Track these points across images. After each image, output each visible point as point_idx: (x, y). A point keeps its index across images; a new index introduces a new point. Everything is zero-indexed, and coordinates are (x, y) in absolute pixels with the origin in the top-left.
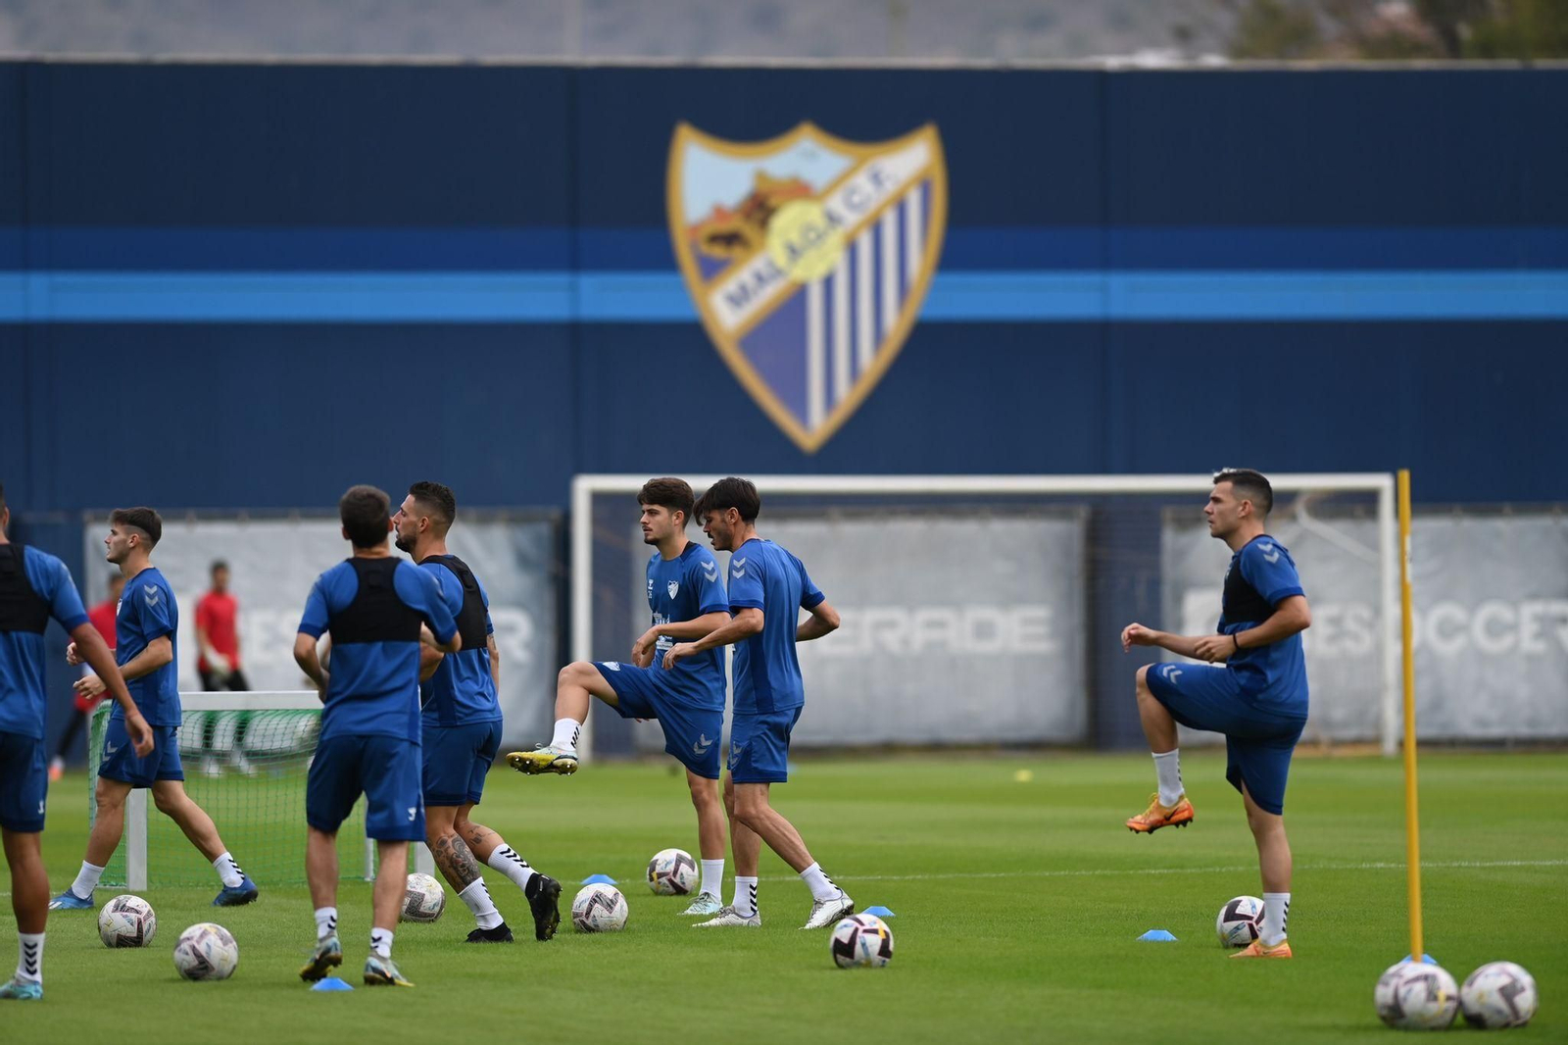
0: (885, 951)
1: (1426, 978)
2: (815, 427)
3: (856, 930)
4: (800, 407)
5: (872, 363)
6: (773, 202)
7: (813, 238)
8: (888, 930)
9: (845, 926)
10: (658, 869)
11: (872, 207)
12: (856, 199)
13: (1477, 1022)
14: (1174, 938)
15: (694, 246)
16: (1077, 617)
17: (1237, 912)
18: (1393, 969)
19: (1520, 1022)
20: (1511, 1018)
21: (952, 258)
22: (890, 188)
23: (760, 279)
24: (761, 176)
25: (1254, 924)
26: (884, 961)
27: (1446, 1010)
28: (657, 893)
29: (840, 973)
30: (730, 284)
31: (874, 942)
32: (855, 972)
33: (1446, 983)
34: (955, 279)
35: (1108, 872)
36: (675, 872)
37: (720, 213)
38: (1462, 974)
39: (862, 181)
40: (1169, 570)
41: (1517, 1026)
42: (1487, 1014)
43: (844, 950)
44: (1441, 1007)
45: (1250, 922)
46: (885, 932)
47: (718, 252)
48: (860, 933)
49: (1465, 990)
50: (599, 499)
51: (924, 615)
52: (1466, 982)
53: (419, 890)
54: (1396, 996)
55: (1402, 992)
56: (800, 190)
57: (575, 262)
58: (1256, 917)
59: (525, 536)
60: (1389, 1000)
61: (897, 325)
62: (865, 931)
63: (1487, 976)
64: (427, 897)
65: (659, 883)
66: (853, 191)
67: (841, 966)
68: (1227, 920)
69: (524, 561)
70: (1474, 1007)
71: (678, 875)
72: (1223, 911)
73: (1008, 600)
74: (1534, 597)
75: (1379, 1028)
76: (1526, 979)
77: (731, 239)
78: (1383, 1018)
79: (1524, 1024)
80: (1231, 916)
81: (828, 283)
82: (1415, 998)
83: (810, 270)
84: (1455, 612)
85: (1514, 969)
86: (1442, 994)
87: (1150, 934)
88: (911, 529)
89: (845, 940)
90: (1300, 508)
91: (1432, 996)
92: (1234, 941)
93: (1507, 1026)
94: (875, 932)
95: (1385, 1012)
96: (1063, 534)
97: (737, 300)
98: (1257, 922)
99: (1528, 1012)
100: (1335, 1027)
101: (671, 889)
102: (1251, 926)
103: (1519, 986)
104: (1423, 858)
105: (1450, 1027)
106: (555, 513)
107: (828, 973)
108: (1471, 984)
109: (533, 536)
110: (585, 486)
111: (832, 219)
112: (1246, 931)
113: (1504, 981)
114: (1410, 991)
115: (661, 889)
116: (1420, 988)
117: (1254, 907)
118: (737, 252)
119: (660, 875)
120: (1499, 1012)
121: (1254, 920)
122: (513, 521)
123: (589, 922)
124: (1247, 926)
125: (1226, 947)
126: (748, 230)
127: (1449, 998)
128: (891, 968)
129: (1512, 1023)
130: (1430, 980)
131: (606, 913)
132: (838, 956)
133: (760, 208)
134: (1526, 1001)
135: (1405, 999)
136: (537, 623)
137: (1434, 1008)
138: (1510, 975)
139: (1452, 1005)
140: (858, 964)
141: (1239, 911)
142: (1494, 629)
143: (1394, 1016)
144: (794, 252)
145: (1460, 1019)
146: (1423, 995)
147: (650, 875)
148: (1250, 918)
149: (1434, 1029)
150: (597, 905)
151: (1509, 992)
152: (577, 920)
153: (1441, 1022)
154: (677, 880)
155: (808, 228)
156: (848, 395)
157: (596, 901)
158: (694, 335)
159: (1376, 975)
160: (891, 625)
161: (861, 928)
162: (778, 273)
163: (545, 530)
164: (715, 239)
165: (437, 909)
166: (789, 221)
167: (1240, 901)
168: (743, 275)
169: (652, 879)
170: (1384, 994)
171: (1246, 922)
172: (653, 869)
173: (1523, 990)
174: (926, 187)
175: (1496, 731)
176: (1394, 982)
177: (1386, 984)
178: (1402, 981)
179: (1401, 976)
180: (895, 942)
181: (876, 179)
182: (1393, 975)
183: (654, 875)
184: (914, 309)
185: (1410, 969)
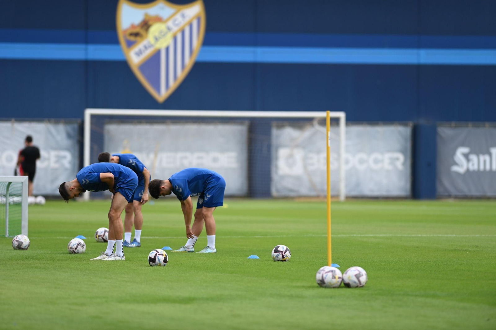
0: (165, 261)
1: (332, 271)
2: (162, 95)
3: (156, 254)
4: (158, 88)
5: (181, 75)
6: (150, 23)
7: (163, 35)
8: (166, 254)
9: (153, 253)
10: (99, 234)
11: (182, 25)
12: (177, 22)
13: (348, 285)
14: (259, 258)
15: (125, 37)
16: (244, 156)
17: (278, 250)
18: (322, 268)
19: (361, 285)
20: (359, 284)
21: (207, 42)
22: (187, 19)
23: (146, 48)
24: (146, 15)
25: (283, 254)
26: (165, 264)
27: (338, 282)
28: (98, 242)
29: (151, 267)
30: (136, 49)
31: (162, 258)
32: (155, 267)
33: (338, 273)
34: (208, 49)
35: (242, 237)
36: (104, 235)
37: (133, 26)
38: (343, 270)
39: (178, 17)
40: (274, 141)
41: (361, 287)
42: (351, 283)
43: (152, 260)
44: (337, 281)
45: (282, 253)
46: (165, 255)
47: (132, 38)
48: (157, 255)
49: (344, 275)
50: (93, 116)
51: (196, 155)
52: (345, 273)
53: (22, 240)
54: (322, 277)
55: (324, 276)
56: (159, 19)
57: (87, 41)
58: (284, 252)
59: (69, 128)
60: (321, 278)
61: (189, 62)
62: (159, 254)
63: (351, 271)
64: (24, 243)
65: (99, 239)
66: (175, 21)
67: (151, 266)
68: (275, 252)
69: (69, 136)
70: (347, 281)
71: (105, 236)
72: (274, 250)
73: (223, 150)
74: (389, 151)
75: (317, 287)
76: (363, 272)
77: (137, 35)
78: (319, 284)
79: (363, 286)
80: (276, 251)
81: (167, 49)
82: (328, 278)
83: (162, 45)
84: (363, 156)
85: (360, 269)
86: (337, 277)
87: (251, 257)
88: (192, 128)
89: (153, 257)
90: (315, 123)
91: (334, 277)
92: (277, 259)
93: (357, 287)
94: (162, 255)
95: (319, 282)
96: (241, 130)
97: (139, 54)
98: (284, 253)
99: (364, 282)
100: (303, 287)
101: (102, 240)
102: (282, 254)
103: (361, 274)
104: (332, 234)
105: (339, 287)
106: (79, 121)
107: (146, 268)
108: (346, 274)
109: (72, 128)
110: (89, 112)
111: (169, 29)
112: (281, 256)
113: (357, 272)
114: (327, 276)
115: (99, 240)
116: (330, 275)
117: (283, 248)
118: (138, 39)
119: (99, 236)
120: (355, 282)
121: (283, 252)
122: (66, 123)
123: (76, 251)
124: (281, 254)
125: (275, 261)
126: (142, 32)
127: (339, 278)
128: (167, 266)
129: (359, 286)
130: (333, 272)
131: (81, 249)
132: (150, 262)
133: (146, 25)
134: (363, 279)
135: (325, 278)
136: (73, 156)
137: (334, 281)
138: (358, 270)
139: (340, 280)
140: (157, 265)
141: (279, 249)
142: (376, 161)
143: (322, 283)
144: (157, 39)
145: (343, 284)
146: (331, 277)
147: (96, 236)
148: (282, 252)
149: (334, 287)
150: (79, 246)
151: (358, 276)
152: (71, 250)
153: (337, 285)
154: (104, 238)
155: (161, 32)
156: (173, 85)
157: (79, 245)
158: (124, 65)
159: (316, 270)
160: (186, 158)
161: (158, 254)
162: (151, 46)
163: (76, 126)
164: (131, 34)
165: (27, 247)
166: (155, 29)
167: (279, 246)
168: (140, 46)
169: (96, 237)
170: (319, 276)
171: (281, 253)
172: (97, 234)
173: (362, 275)
174: (199, 19)
175: (376, 193)
176: (322, 272)
177: (320, 273)
178: (324, 272)
179: (324, 271)
180: (168, 258)
181: (183, 16)
182: (322, 270)
183: (97, 236)
184: (195, 58)
185: (327, 268)
